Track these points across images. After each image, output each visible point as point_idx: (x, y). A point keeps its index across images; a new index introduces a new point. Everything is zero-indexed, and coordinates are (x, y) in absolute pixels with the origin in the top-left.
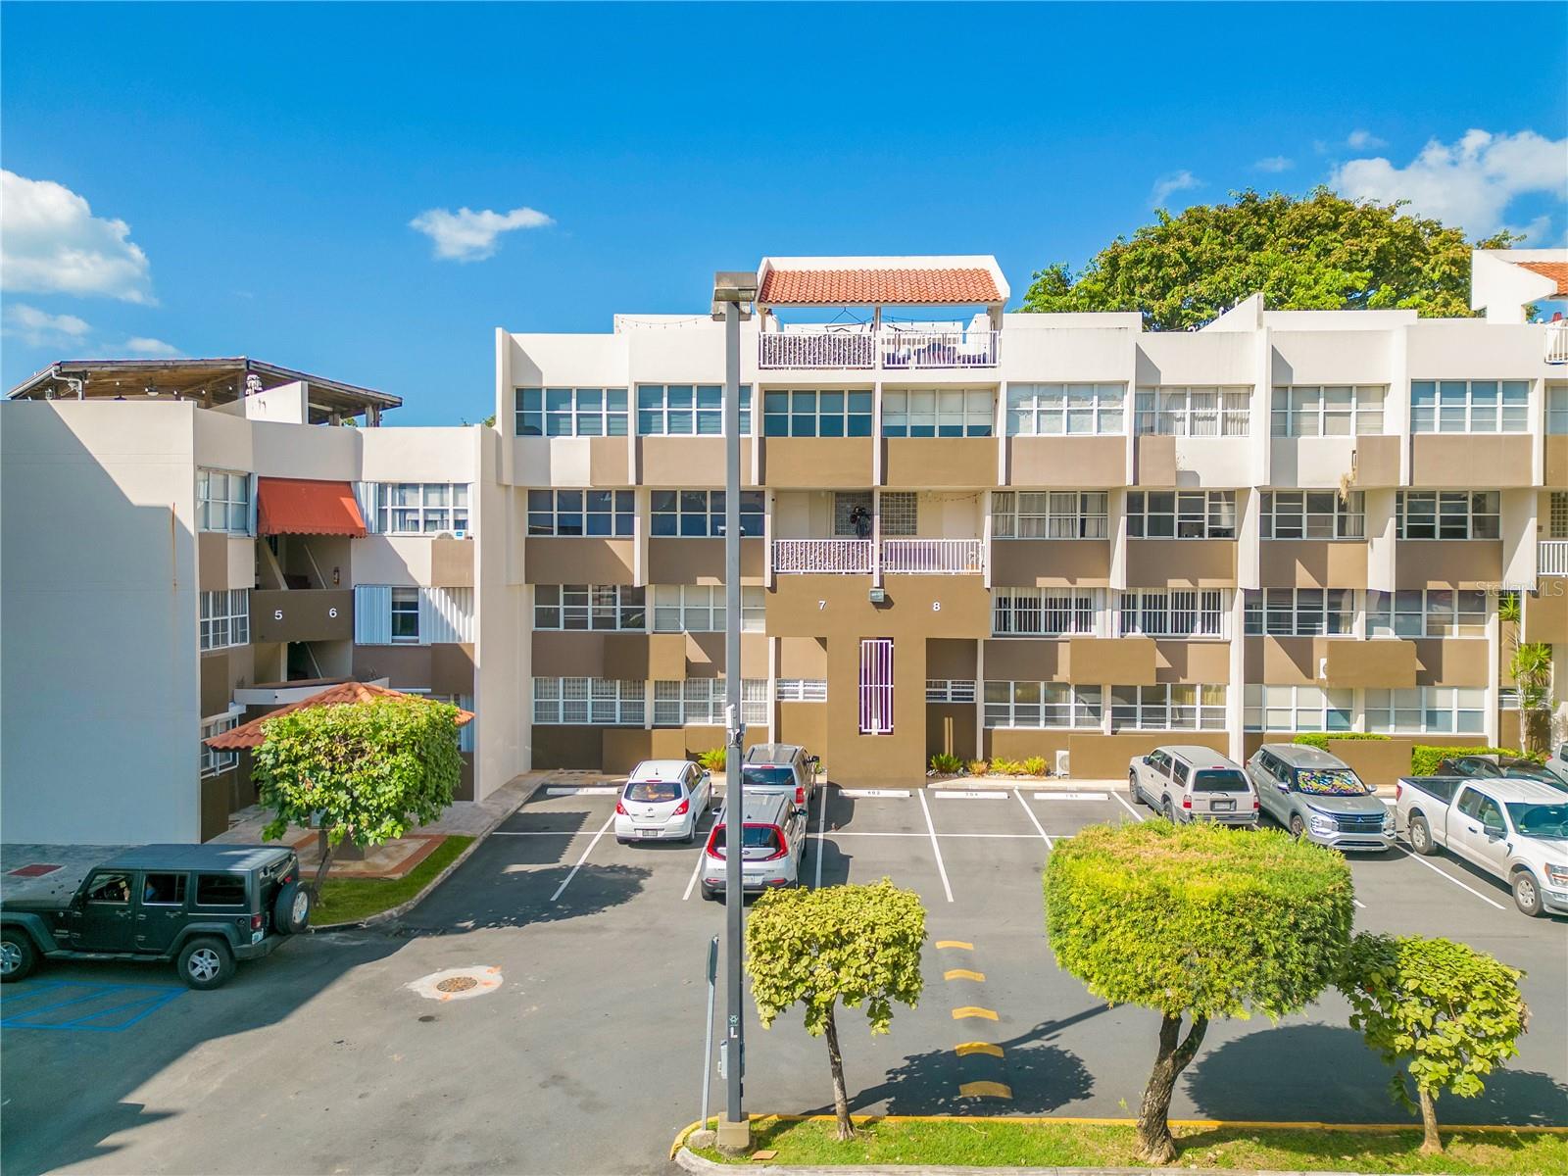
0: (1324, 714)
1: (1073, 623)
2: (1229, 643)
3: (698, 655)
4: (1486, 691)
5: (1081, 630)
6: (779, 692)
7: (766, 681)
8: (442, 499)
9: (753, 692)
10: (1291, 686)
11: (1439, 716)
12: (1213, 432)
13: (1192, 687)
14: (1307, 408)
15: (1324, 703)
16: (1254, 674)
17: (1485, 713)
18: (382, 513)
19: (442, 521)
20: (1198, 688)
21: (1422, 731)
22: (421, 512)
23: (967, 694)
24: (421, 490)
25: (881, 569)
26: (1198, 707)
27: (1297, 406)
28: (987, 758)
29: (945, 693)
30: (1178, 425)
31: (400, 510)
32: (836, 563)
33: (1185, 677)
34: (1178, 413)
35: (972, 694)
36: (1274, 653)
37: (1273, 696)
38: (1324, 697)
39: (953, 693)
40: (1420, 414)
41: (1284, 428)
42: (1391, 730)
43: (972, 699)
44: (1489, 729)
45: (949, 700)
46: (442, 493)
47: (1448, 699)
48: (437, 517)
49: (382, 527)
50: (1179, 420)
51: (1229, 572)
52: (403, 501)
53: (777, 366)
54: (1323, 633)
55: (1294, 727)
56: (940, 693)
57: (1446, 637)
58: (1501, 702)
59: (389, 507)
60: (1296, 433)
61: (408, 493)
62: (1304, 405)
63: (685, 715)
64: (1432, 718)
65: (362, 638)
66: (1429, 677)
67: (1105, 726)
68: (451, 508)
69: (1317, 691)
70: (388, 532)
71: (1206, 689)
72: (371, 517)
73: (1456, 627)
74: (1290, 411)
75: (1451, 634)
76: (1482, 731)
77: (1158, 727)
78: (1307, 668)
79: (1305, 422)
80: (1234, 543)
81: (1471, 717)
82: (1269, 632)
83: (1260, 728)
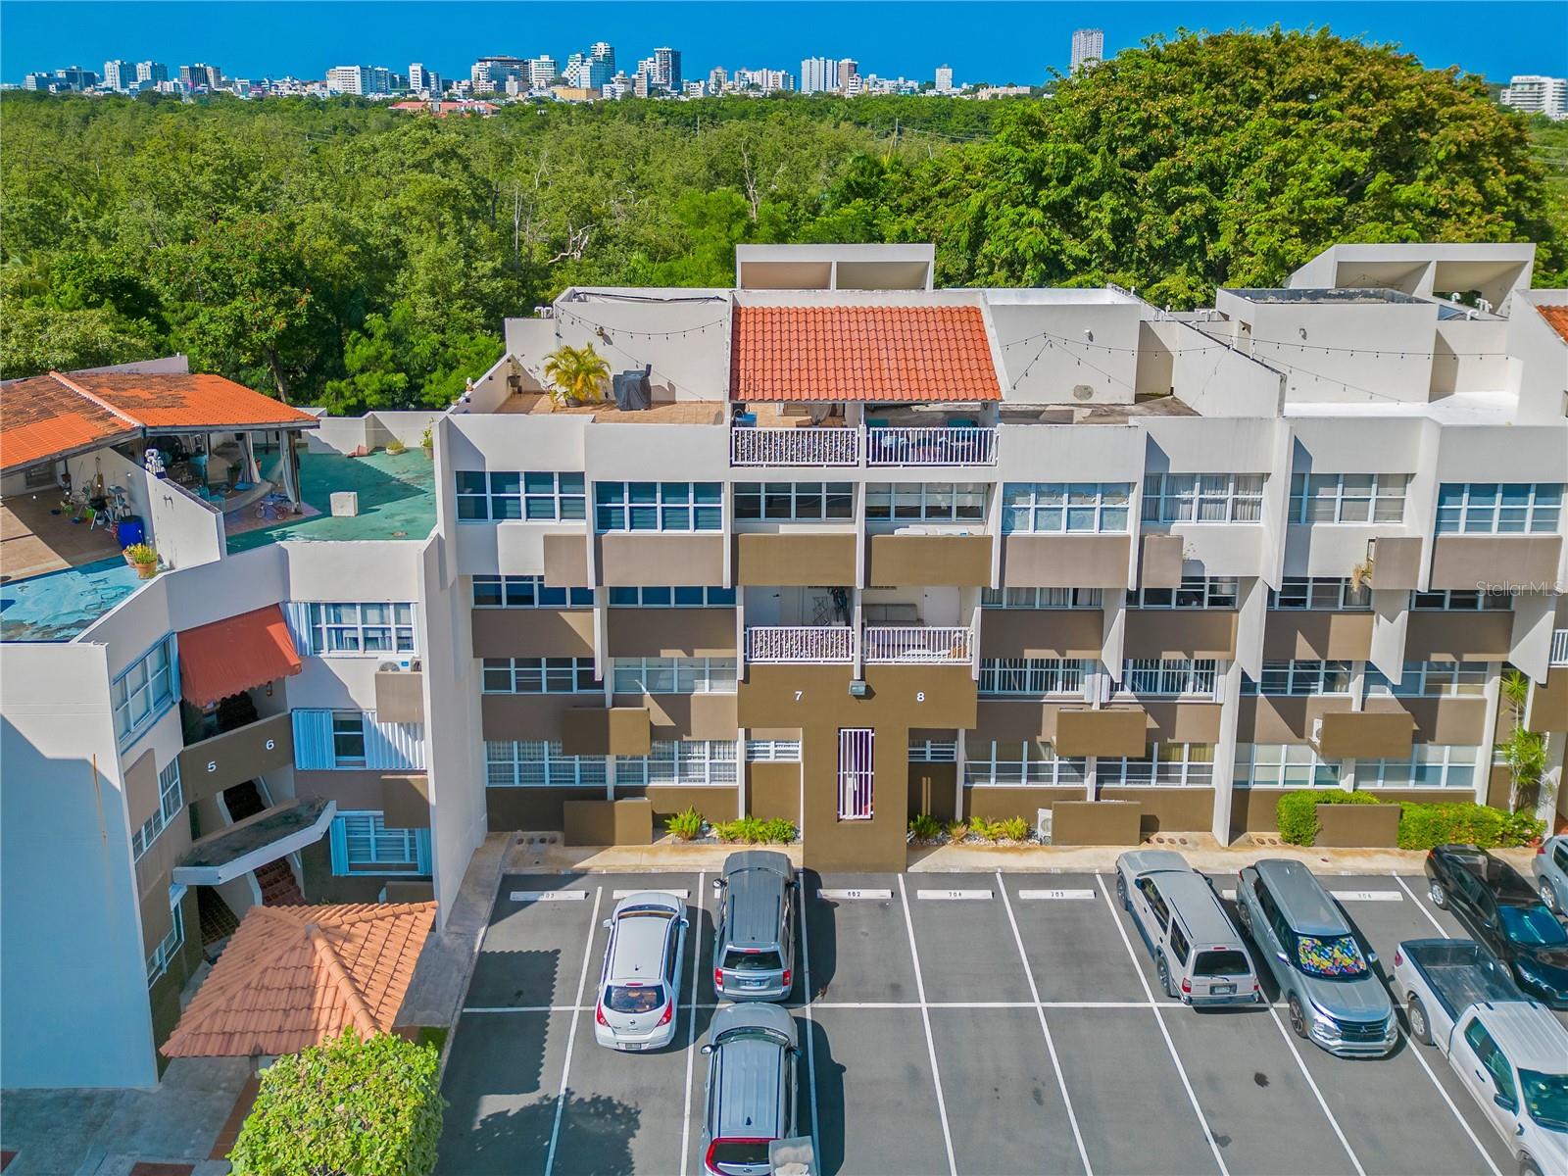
0: (1312, 770)
1: (1060, 683)
2: (1221, 705)
3: (661, 718)
4: (1479, 748)
5: (1067, 689)
6: (749, 752)
7: (735, 742)
8: (382, 616)
9: (721, 750)
10: (1281, 744)
11: (1429, 772)
12: (1221, 517)
13: (1181, 745)
14: (1324, 493)
15: (1315, 760)
16: (1245, 733)
17: (1476, 771)
18: (316, 632)
19: (384, 638)
20: (1186, 746)
21: (1411, 785)
22: (360, 631)
23: (947, 752)
24: (358, 608)
25: (862, 658)
26: (1185, 763)
27: (1313, 492)
28: (966, 821)
29: (924, 752)
30: (1183, 509)
31: (336, 629)
32: (814, 652)
33: (1173, 737)
34: (1185, 496)
35: (952, 752)
36: (1266, 713)
37: (1261, 752)
38: (1314, 754)
39: (932, 752)
40: (1445, 514)
41: (1300, 514)
42: (1380, 785)
43: (952, 758)
44: (1479, 785)
45: (928, 759)
46: (382, 610)
47: (1439, 755)
48: (378, 634)
49: (317, 648)
50: (1185, 502)
51: (1226, 644)
52: (338, 619)
53: (751, 463)
54: (1319, 692)
55: (1281, 781)
56: (918, 752)
57: (1443, 696)
58: (1493, 758)
59: (324, 625)
60: (1310, 519)
61: (344, 611)
62: (1321, 490)
63: (649, 776)
64: (1421, 774)
65: (302, 763)
66: (1425, 733)
67: (1089, 783)
68: (393, 626)
69: (1308, 748)
70: (324, 654)
71: (1192, 746)
72: (305, 638)
73: (1454, 686)
74: (1305, 497)
75: (1449, 692)
76: (1470, 784)
77: (1145, 783)
78: (1299, 729)
79: (1320, 508)
80: (1234, 615)
81: (1461, 773)
82: (1262, 691)
83: (1247, 783)
